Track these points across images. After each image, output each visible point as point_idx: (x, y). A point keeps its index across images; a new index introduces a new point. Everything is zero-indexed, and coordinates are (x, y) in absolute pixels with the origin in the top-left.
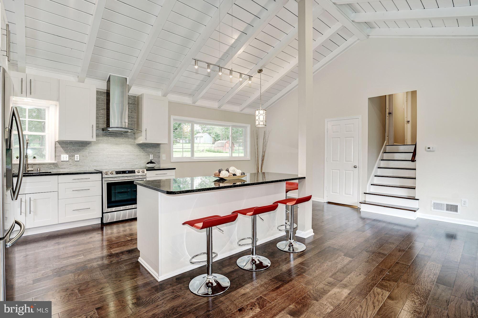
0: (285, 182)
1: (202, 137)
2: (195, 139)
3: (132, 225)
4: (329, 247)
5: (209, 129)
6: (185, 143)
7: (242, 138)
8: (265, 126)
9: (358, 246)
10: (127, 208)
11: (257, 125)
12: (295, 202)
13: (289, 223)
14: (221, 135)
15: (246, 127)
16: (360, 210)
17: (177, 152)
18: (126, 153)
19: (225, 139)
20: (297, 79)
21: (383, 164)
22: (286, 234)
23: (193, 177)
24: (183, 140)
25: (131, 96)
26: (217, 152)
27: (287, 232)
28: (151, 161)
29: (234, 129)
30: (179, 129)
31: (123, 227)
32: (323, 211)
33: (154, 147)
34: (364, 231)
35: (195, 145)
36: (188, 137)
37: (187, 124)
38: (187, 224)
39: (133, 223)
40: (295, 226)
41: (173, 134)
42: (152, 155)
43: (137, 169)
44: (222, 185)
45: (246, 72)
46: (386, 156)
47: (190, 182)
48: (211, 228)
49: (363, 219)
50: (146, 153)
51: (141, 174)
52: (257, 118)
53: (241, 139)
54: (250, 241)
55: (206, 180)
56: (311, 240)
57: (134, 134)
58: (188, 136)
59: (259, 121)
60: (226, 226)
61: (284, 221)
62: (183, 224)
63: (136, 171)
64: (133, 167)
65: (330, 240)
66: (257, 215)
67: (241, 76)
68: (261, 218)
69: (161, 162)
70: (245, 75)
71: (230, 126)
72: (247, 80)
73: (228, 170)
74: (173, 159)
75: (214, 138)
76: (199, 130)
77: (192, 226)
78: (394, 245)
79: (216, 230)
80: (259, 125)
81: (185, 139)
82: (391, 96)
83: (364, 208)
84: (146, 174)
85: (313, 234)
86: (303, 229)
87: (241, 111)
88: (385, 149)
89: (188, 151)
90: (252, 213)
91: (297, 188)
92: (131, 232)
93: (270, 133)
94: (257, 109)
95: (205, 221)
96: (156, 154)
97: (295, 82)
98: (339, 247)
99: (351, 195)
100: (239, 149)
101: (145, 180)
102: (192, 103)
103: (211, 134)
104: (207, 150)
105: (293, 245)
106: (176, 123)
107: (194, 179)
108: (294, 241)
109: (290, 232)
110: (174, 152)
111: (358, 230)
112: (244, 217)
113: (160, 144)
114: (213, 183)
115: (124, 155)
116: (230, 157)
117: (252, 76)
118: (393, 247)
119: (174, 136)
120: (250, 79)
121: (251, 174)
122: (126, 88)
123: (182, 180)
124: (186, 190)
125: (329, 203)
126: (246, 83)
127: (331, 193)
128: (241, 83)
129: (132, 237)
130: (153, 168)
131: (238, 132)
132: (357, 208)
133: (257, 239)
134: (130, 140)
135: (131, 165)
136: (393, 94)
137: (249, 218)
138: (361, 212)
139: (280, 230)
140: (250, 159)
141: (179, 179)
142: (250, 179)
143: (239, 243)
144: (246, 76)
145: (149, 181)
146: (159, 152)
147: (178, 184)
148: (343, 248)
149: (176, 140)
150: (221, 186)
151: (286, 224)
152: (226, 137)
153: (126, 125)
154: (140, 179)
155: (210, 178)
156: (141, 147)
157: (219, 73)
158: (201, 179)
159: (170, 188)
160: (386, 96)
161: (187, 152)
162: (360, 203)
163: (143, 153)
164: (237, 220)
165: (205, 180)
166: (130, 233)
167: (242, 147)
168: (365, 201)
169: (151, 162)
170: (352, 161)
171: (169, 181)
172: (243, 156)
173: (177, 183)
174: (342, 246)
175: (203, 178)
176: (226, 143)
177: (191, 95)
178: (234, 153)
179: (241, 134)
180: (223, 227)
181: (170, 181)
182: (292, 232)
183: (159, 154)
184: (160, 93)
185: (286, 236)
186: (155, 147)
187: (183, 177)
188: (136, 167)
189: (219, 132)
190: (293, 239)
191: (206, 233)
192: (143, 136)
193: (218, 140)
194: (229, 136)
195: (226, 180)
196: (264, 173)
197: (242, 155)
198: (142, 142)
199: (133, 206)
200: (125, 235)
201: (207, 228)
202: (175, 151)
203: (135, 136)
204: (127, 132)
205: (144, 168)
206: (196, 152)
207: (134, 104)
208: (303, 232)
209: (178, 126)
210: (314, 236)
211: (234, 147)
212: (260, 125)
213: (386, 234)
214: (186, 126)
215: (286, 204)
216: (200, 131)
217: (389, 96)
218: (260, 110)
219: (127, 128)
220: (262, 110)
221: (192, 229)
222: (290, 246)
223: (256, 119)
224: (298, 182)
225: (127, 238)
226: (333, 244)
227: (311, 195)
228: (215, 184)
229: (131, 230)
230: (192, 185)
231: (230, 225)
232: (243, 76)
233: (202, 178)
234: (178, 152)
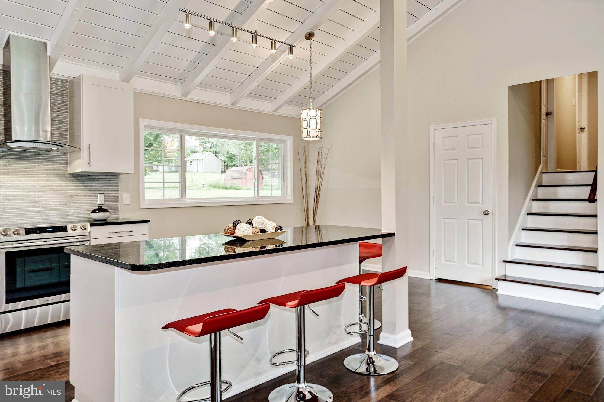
0: (358, 242)
1: (201, 160)
2: (188, 163)
3: (60, 336)
4: (442, 363)
5: (215, 146)
6: (168, 172)
7: (278, 161)
8: (318, 139)
9: (495, 360)
10: (50, 302)
11: (305, 137)
12: (375, 280)
13: (366, 320)
14: (238, 157)
15: (284, 142)
16: (497, 293)
17: (152, 188)
18: (48, 193)
19: (245, 163)
20: (379, 52)
21: (537, 207)
22: (360, 340)
23: (183, 237)
24: (163, 166)
25: (57, 79)
26: (231, 189)
27: (363, 336)
28: (99, 207)
29: (262, 144)
30: (156, 144)
31: (41, 339)
32: (429, 295)
33: (107, 180)
34: (504, 333)
35: (188, 176)
36: (174, 160)
37: (172, 135)
38: (172, 328)
39: (61, 331)
40: (377, 324)
41: (145, 154)
42: (103, 195)
43: (72, 223)
44: (238, 250)
45: (283, 37)
46: (542, 193)
47: (179, 246)
48: (218, 333)
49: (503, 309)
50: (89, 192)
51: (79, 232)
52: (305, 124)
53: (275, 164)
54: (293, 356)
55: (210, 242)
56: (407, 351)
57: (64, 154)
58: (174, 158)
59: (309, 130)
60: (248, 328)
61: (356, 316)
62: (165, 328)
63: (69, 227)
64: (62, 220)
65: (443, 350)
66: (306, 306)
67: (273, 46)
68: (314, 312)
69: (121, 207)
70: (281, 43)
71: (254, 139)
72: (284, 52)
73: (250, 223)
74: (145, 203)
75: (225, 162)
76: (196, 148)
77: (182, 331)
78: (561, 357)
79: (229, 337)
80: (308, 136)
81: (169, 164)
82: (550, 82)
83: (503, 289)
84: (90, 232)
85: (412, 339)
86: (393, 330)
87: (276, 110)
88: (540, 179)
89: (175, 187)
90: (296, 302)
91: (380, 253)
92: (57, 350)
93: (328, 152)
94: (305, 108)
95: (207, 320)
96: (111, 193)
97: (375, 58)
98: (459, 364)
99: (479, 264)
100: (271, 183)
101: (87, 244)
102: (182, 96)
103: (219, 155)
104: (211, 186)
105: (374, 362)
106: (151, 134)
107: (185, 241)
108: (375, 352)
109: (368, 336)
110: (147, 188)
111: (494, 330)
112: (282, 310)
113: (120, 174)
114: (223, 248)
115: (43, 197)
116: (255, 197)
117: (294, 45)
118: (560, 360)
119: (146, 158)
120: (290, 51)
121: (295, 228)
122: (46, 63)
123: (163, 242)
124: (171, 261)
125: (440, 280)
126: (284, 59)
127: (443, 262)
128: (274, 58)
129: (58, 358)
130: (105, 220)
131: (269, 151)
132: (492, 289)
133: (306, 353)
134: (56, 166)
135: (59, 215)
136: (553, 79)
137: (292, 312)
138: (499, 296)
139: (349, 333)
140: (292, 201)
141: (157, 242)
142: (292, 238)
143: (273, 361)
144: (283, 44)
145: (96, 246)
146: (115, 188)
147: (155, 250)
148: (467, 364)
149: (151, 165)
150: (237, 253)
151: (361, 321)
152: (248, 160)
153: (46, 135)
154: (78, 244)
155: (217, 238)
156: (79, 180)
157: (232, 39)
158: (201, 240)
159: (139, 260)
160: (541, 82)
161: (172, 189)
162: (496, 279)
163: (83, 192)
164: (269, 316)
165: (208, 242)
166: (54, 351)
167: (278, 179)
168: (505, 276)
169: (100, 209)
170: (479, 203)
171: (136, 245)
172: (280, 195)
173: (153, 249)
174: (465, 361)
175: (204, 238)
176: (248, 171)
177: (179, 80)
178: (262, 190)
179: (275, 154)
180: (243, 330)
181: (139, 246)
182: (372, 336)
183: (116, 193)
184: (116, 75)
185: (361, 344)
186: (109, 180)
187: (165, 236)
188: (68, 220)
189: (233, 151)
190: (373, 351)
191: (208, 343)
192: (83, 159)
193: (232, 166)
194: (253, 158)
195: (247, 241)
196: (318, 227)
197: (277, 193)
198: (81, 171)
199: (63, 297)
200: (44, 356)
201: (210, 333)
202: (149, 188)
203: (67, 158)
204: (50, 150)
205: (85, 221)
206: (189, 188)
207: (64, 95)
208: (392, 336)
209: (155, 138)
210: (413, 343)
211: (263, 178)
212: (310, 137)
213: (546, 336)
214: (170, 140)
215: (359, 283)
216: (198, 149)
217: (547, 82)
218: (310, 109)
219: (49, 143)
220: (313, 109)
221: (182, 336)
222: (368, 364)
223: (303, 126)
224: (381, 243)
225: (49, 361)
226: (449, 357)
227: (406, 267)
228: (225, 248)
229: (56, 344)
230: (183, 251)
231: (255, 326)
232: (278, 45)
233: (202, 238)
234: (154, 190)
